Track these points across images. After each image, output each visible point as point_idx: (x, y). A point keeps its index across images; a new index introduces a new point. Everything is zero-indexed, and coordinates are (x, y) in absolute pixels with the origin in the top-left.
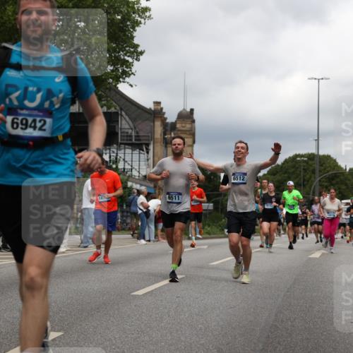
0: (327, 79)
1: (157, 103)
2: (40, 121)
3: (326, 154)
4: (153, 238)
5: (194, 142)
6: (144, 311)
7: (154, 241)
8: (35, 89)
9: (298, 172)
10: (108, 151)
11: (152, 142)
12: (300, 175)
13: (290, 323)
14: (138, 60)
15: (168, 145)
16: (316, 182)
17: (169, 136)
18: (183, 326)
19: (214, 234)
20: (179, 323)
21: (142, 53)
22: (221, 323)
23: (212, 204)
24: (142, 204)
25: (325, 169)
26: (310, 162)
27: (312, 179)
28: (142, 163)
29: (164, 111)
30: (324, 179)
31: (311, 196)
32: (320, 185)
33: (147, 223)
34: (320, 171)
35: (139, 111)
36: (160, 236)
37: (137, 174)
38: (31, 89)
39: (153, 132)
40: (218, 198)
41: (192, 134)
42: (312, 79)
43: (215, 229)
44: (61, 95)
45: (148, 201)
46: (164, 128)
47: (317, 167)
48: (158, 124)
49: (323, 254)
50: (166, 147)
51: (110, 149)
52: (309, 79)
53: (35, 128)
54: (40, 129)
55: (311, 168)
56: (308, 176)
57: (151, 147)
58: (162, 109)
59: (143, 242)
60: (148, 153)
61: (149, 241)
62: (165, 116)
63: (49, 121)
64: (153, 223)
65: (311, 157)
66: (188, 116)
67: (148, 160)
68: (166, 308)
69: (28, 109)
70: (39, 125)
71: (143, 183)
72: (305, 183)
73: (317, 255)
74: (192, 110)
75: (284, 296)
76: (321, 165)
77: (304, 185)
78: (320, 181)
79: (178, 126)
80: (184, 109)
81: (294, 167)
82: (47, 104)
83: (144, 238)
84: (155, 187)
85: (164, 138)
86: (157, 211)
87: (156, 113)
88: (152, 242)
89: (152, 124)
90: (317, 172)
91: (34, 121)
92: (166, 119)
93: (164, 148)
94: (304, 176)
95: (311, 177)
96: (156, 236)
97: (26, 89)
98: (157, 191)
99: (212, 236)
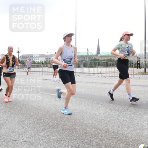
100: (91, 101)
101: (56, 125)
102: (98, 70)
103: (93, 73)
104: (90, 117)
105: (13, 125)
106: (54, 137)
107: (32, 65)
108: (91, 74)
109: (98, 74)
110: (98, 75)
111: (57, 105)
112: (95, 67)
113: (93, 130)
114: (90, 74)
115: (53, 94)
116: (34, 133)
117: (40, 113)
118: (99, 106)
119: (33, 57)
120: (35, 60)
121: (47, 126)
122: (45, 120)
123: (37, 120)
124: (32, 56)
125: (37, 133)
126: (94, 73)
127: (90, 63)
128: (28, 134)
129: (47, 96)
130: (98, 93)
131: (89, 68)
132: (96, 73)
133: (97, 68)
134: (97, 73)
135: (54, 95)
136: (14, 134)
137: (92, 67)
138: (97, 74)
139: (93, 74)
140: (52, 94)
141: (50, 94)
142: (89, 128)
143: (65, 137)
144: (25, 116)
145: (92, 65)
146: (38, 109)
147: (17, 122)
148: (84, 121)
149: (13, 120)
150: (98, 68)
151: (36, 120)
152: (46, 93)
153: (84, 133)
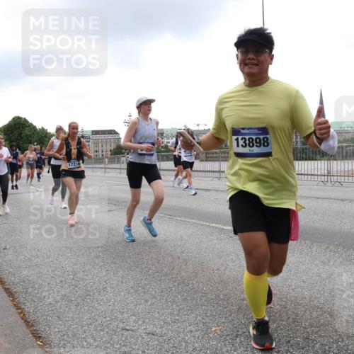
100: (307, 241)
101: (222, 297)
102: (323, 167)
103: (309, 173)
104: (304, 282)
105: (122, 294)
106: (218, 326)
107: (163, 156)
108: (306, 177)
109: (323, 177)
110: (323, 180)
111: (222, 252)
112: (316, 160)
113: (315, 314)
114: (303, 176)
115: (214, 225)
116: (171, 314)
117: (184, 267)
118: (328, 255)
119: (165, 135)
120: (169, 142)
121: (201, 300)
122: (195, 286)
123: (176, 284)
124: (162, 134)
125: (178, 315)
126: (312, 173)
127: (303, 149)
128: (157, 315)
129: (200, 227)
130: (325, 224)
131: (300, 162)
132: (318, 175)
133: (319, 162)
134: (319, 173)
135: (217, 225)
136: (125, 315)
137: (306, 160)
138: (319, 177)
139: (309, 177)
140: (211, 225)
141: (208, 224)
142: (303, 309)
143: (244, 326)
144: (150, 275)
145: (306, 154)
146: (179, 257)
147: (132, 288)
148: (291, 291)
149: (122, 282)
150: (323, 162)
151: (174, 286)
152: (197, 222)
153: (291, 320)
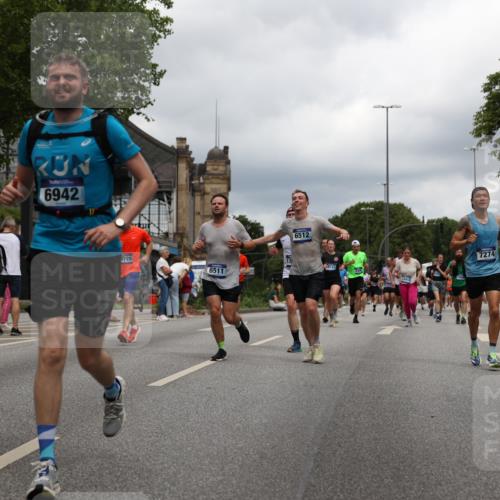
0: (397, 107)
1: (182, 140)
2: (72, 190)
3: (398, 203)
4: (177, 313)
5: (229, 189)
6: (165, 407)
7: (178, 317)
8: (62, 157)
9: (363, 226)
10: (118, 202)
11: (175, 190)
12: (365, 229)
13: (353, 419)
14: (157, 84)
15: (196, 194)
16: (386, 238)
17: (197, 182)
18: (216, 425)
19: (256, 306)
20: (210, 422)
21: (161, 74)
22: (265, 421)
23: (253, 269)
24: (162, 268)
25: (397, 222)
26: (378, 213)
27: (381, 234)
28: (163, 217)
29: (190, 149)
30: (395, 235)
31: (379, 257)
32: (391, 242)
33: (170, 293)
34: (390, 224)
35: (158, 149)
36: (185, 310)
37: (156, 231)
38: (58, 158)
39: (176, 177)
40: (260, 261)
41: (226, 178)
42: (379, 107)
43: (257, 301)
44: (88, 161)
45: (170, 265)
46: (190, 172)
47: (387, 219)
48: (182, 166)
49: (395, 330)
50: (193, 195)
51: (120, 199)
52: (375, 107)
53: (67, 197)
54: (73, 198)
55: (380, 221)
56: (375, 231)
57: (174, 196)
58: (187, 147)
59: (164, 318)
60: (170, 203)
61: (172, 316)
62: (192, 156)
63: (80, 188)
64: (177, 294)
65: (379, 206)
66: (220, 156)
67: (170, 212)
68: (193, 403)
69: (58, 178)
70: (71, 194)
71: (163, 241)
72: (372, 239)
73: (388, 331)
74: (226, 148)
75: (346, 384)
76: (393, 217)
77: (370, 242)
78: (390, 236)
79: (209, 168)
80: (216, 147)
81: (357, 219)
82: (75, 172)
83: (165, 314)
84: (179, 247)
85: (191, 185)
86: (182, 277)
87: (181, 152)
88: (175, 318)
89: (175, 166)
90: (387, 225)
91: (66, 190)
92: (193, 160)
93: (190, 197)
94: (370, 231)
95: (379, 231)
96: (181, 309)
97: (53, 159)
98: (182, 253)
99: (253, 309)
